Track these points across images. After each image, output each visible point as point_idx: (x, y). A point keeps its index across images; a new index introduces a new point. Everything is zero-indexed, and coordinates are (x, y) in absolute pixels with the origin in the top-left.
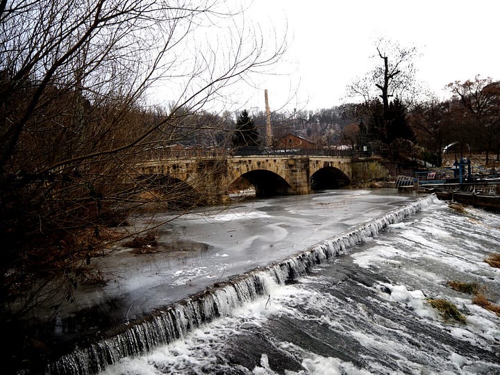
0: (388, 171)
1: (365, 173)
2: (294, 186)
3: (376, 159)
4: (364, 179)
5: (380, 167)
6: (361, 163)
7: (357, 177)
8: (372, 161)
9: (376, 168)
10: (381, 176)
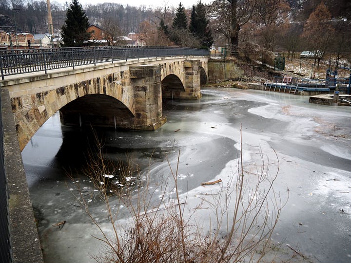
0: (243, 72)
1: (221, 73)
2: (188, 90)
3: (233, 61)
4: (220, 78)
5: (236, 68)
6: (219, 63)
7: (213, 76)
8: (228, 61)
9: (232, 69)
10: (236, 76)
